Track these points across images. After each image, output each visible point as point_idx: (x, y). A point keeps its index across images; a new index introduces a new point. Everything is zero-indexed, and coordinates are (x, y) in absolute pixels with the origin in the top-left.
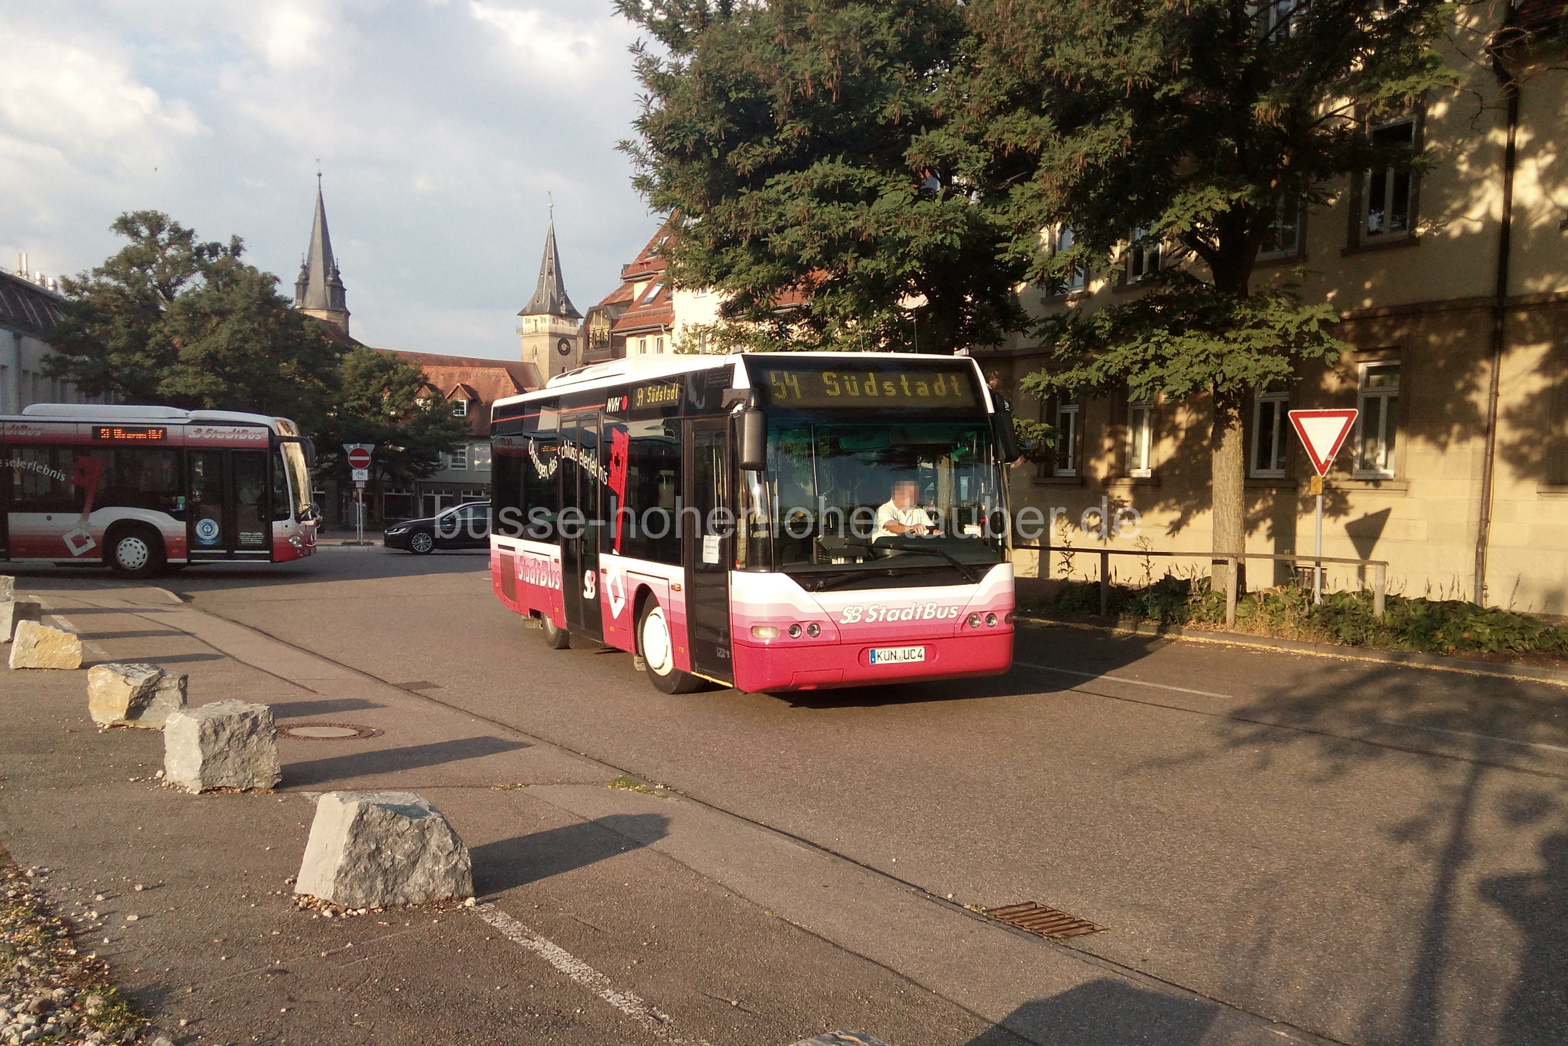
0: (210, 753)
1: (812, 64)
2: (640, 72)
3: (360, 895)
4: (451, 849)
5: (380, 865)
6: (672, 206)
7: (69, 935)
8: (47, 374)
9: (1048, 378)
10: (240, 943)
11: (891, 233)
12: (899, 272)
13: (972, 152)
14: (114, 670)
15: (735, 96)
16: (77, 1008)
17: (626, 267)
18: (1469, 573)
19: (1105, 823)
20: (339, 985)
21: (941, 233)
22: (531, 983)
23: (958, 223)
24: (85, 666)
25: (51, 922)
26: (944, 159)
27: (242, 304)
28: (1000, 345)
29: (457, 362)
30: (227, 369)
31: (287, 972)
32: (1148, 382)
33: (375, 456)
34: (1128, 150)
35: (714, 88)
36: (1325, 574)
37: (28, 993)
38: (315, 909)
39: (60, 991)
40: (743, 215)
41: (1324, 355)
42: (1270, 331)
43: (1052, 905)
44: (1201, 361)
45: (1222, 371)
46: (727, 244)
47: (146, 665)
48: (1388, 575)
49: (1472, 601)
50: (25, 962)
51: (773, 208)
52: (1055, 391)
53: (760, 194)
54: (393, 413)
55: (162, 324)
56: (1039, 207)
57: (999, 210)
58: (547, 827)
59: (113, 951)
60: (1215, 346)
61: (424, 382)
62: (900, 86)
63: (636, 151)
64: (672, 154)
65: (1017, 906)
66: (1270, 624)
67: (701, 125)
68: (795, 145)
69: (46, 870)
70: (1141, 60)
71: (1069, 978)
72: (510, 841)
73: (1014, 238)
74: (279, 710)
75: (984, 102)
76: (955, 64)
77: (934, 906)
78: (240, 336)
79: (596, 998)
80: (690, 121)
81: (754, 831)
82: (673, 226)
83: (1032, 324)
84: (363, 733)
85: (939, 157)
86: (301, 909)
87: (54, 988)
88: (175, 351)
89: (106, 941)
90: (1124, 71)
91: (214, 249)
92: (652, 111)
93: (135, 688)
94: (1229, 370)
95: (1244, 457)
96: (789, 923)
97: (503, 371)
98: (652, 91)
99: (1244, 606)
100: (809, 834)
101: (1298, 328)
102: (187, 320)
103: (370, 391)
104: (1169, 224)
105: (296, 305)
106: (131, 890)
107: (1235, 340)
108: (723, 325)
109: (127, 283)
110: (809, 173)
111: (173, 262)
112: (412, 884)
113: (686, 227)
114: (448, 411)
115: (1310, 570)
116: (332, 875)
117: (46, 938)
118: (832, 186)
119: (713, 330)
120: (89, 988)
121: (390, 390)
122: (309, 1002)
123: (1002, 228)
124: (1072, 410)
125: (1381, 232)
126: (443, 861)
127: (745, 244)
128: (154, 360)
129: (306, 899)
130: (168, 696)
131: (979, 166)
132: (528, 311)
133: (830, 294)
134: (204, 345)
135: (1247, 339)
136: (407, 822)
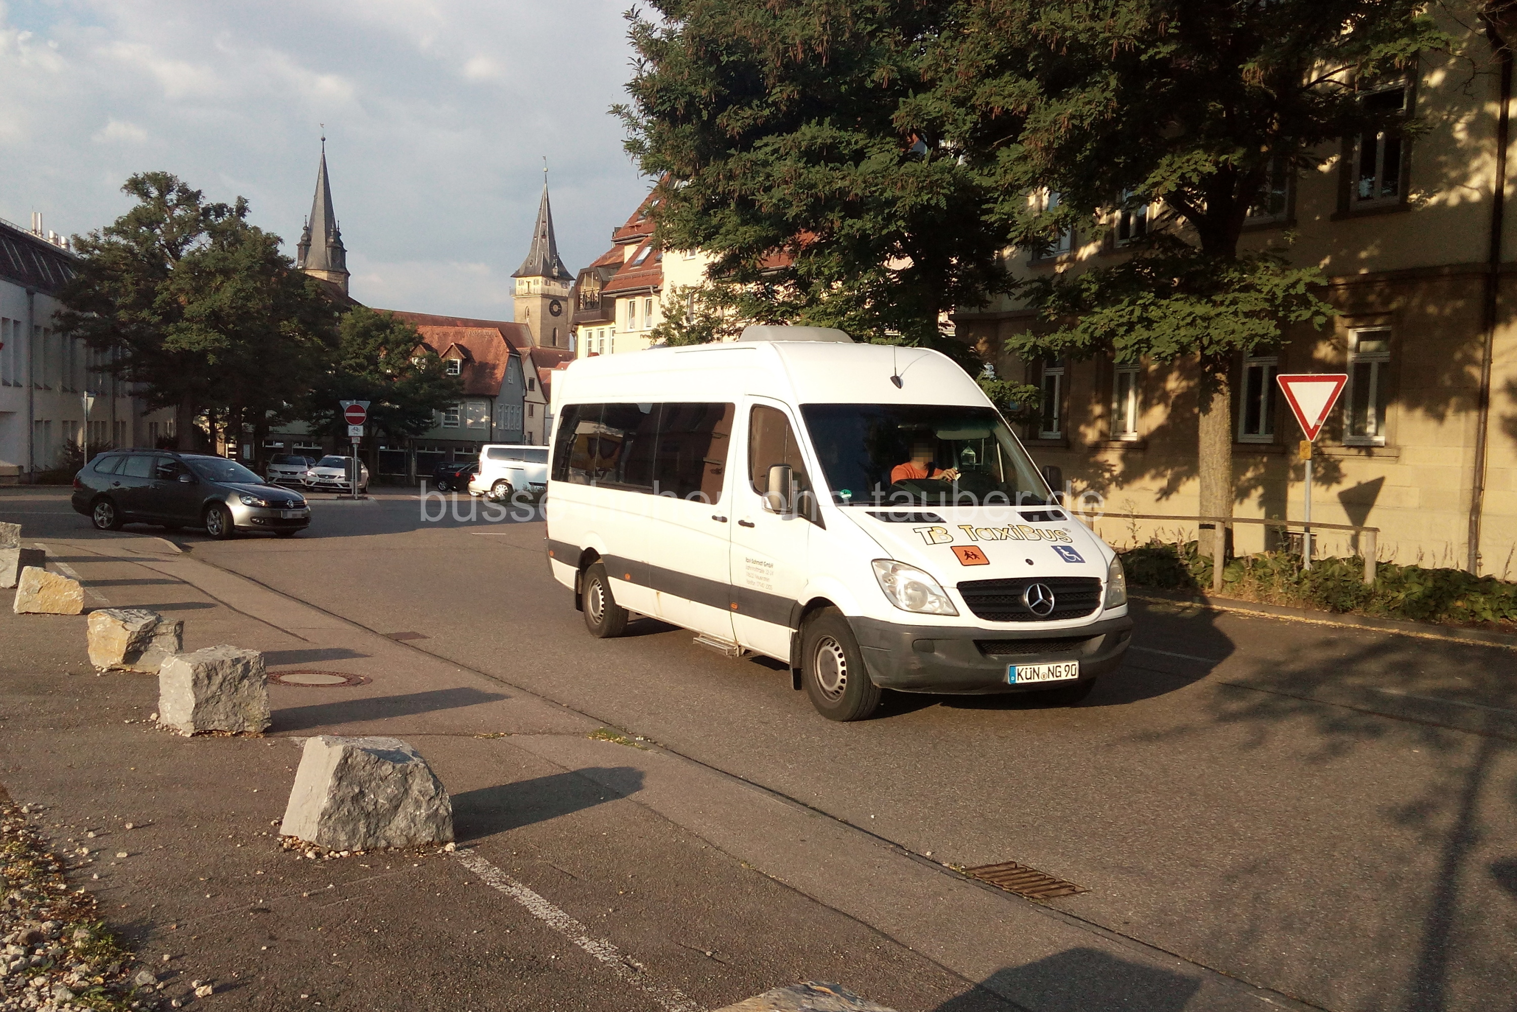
0: (202, 697)
1: (803, 28)
2: (634, 38)
3: (343, 837)
4: (433, 794)
5: (362, 808)
6: (662, 169)
7: (61, 870)
8: (57, 329)
9: (1033, 339)
10: (224, 881)
11: (877, 194)
12: (885, 232)
13: (959, 115)
14: (113, 615)
15: (726, 59)
16: (64, 941)
17: (617, 230)
18: (1462, 542)
19: (1087, 785)
20: (320, 925)
21: (928, 194)
22: (508, 927)
23: (944, 184)
24: (86, 612)
25: (43, 857)
26: (931, 122)
27: (246, 262)
28: (986, 307)
29: (452, 322)
30: (231, 326)
31: (269, 912)
32: (1135, 344)
33: (370, 413)
34: (1113, 112)
35: (706, 51)
36: (1315, 540)
37: (18, 925)
38: (299, 850)
39: (49, 924)
40: (731, 177)
41: (1311, 318)
42: (1257, 295)
43: (1033, 865)
44: (1188, 324)
45: (1208, 334)
46: (714, 206)
47: (145, 612)
48: (1379, 542)
49: (1465, 569)
50: (16, 896)
51: (760, 169)
52: (1041, 353)
53: (749, 156)
54: (389, 371)
55: (169, 282)
56: (1024, 168)
57: (986, 172)
58: (528, 777)
59: (102, 886)
60: (1201, 309)
61: (419, 341)
62: (888, 50)
63: (629, 115)
64: (662, 115)
65: (997, 865)
66: (1258, 590)
67: (692, 88)
68: (784, 108)
69: (41, 807)
70: (1127, 23)
71: (1048, 939)
72: (492, 789)
73: (1000, 199)
74: (270, 658)
75: (972, 65)
76: (944, 29)
77: (912, 863)
78: (243, 294)
79: (571, 944)
80: (682, 85)
81: (733, 784)
82: (663, 189)
83: (1017, 286)
84: (352, 681)
85: (926, 120)
86: (285, 851)
87: (43, 921)
88: (181, 308)
89: (95, 877)
90: (1110, 34)
91: (220, 209)
92: (645, 75)
93: (133, 633)
94: (1215, 334)
95: (1232, 421)
96: (766, 876)
97: (496, 331)
98: (644, 56)
99: (1231, 570)
100: (787, 789)
101: (1284, 291)
102: (193, 279)
103: (367, 350)
104: (1156, 184)
105: (297, 265)
106: (121, 826)
107: (1222, 303)
108: (710, 286)
109: (137, 243)
110: (797, 135)
111: (180, 222)
112: (394, 828)
113: (677, 189)
114: (441, 370)
115: (1299, 536)
116: (316, 817)
117: (38, 873)
118: (820, 147)
119: (700, 290)
120: (77, 921)
121: (386, 349)
122: (289, 940)
123: (988, 190)
124: (1057, 373)
125: (1372, 198)
126: (424, 805)
127: (733, 206)
128: (161, 317)
129: (290, 840)
130: (165, 641)
131: (966, 128)
132: (521, 273)
133: (816, 255)
134: (208, 302)
135: (1234, 302)
136: (390, 767)
